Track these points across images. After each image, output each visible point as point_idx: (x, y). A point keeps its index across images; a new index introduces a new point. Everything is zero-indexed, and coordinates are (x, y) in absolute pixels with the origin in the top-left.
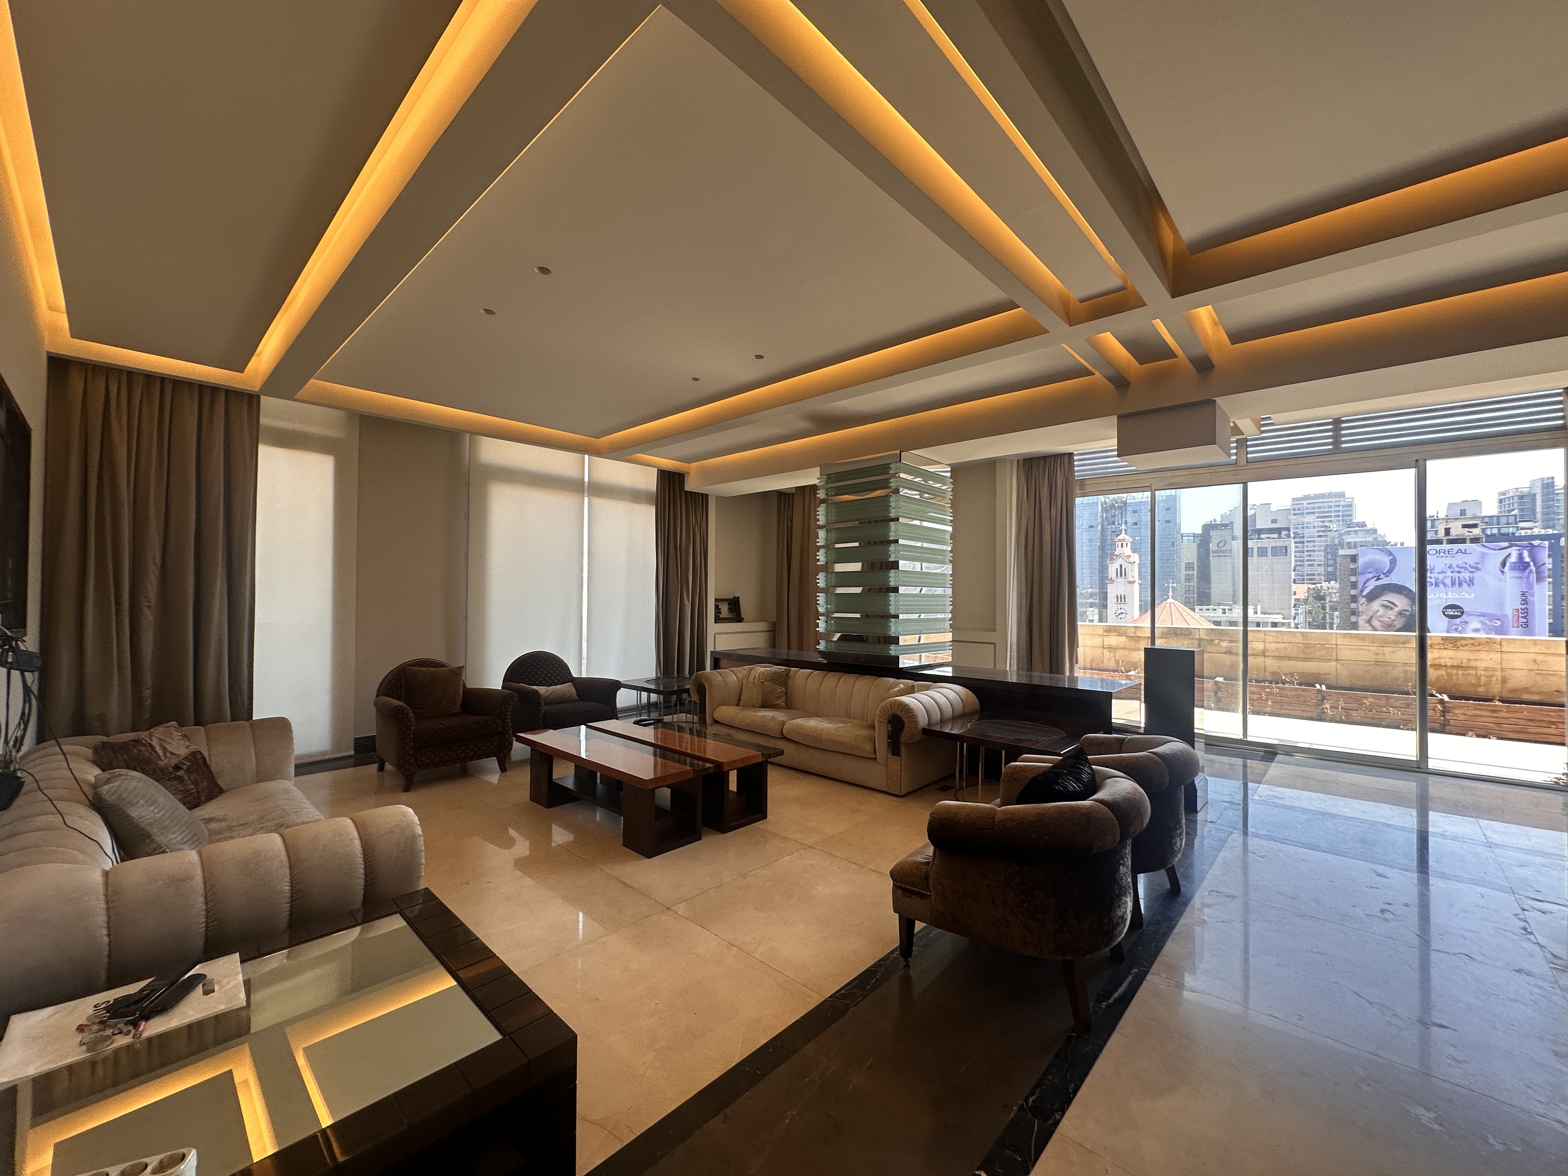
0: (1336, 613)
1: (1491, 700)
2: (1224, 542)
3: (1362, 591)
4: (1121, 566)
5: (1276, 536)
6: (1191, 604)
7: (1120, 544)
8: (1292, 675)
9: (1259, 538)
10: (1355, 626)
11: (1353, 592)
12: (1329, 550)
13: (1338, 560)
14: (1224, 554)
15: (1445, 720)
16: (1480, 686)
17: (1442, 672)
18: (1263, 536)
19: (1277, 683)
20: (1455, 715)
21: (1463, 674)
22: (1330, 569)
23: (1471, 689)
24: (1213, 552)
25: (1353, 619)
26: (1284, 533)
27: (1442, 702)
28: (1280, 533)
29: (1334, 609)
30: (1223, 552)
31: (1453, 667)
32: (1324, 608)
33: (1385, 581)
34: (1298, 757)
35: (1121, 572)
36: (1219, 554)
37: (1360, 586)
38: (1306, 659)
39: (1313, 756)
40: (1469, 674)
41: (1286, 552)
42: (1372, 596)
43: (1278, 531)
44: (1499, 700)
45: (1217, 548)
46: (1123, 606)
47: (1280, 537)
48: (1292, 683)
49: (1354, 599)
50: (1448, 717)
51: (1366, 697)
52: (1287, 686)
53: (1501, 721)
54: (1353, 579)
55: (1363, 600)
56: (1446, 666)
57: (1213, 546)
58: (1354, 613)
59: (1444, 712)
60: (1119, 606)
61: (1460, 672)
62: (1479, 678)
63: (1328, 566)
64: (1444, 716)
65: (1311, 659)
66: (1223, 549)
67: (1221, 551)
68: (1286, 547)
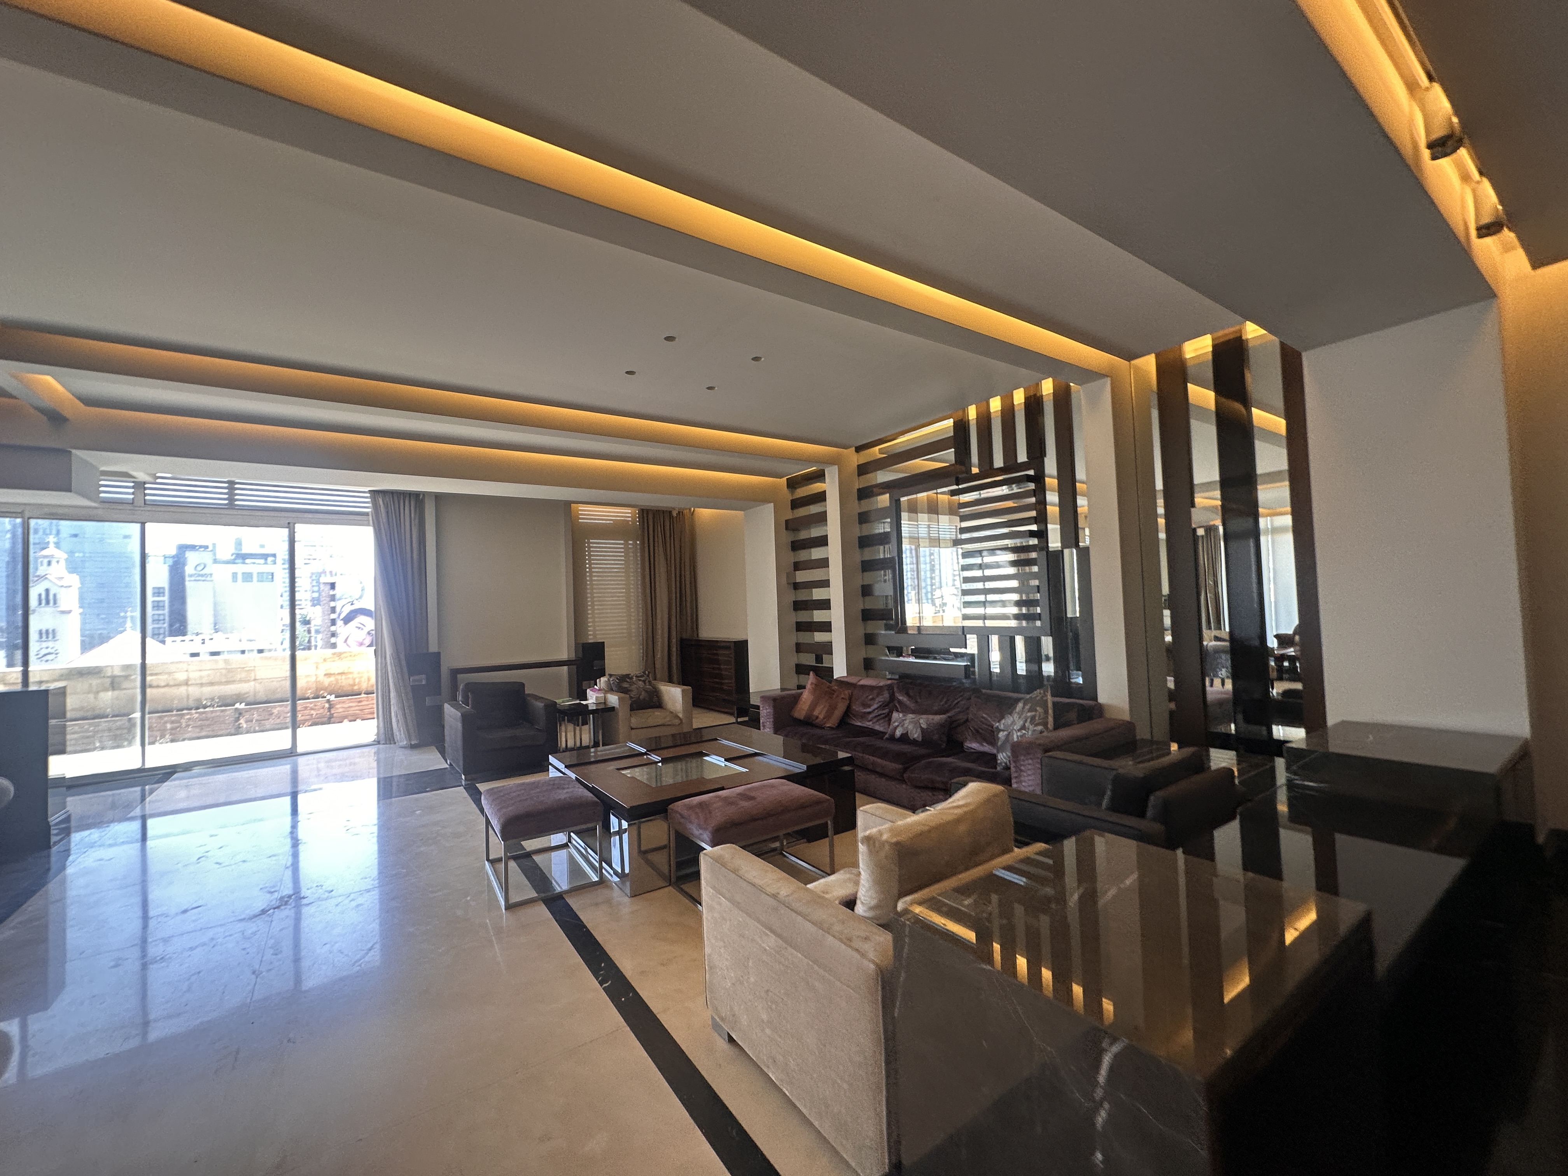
0: (320, 636)
1: (360, 694)
2: (203, 567)
3: (339, 615)
4: (47, 591)
5: (262, 561)
6: (161, 637)
7: (46, 561)
8: (213, 699)
9: (244, 563)
10: (334, 646)
11: (333, 616)
12: (314, 577)
13: (322, 586)
14: (203, 578)
15: (330, 714)
16: (355, 685)
17: (332, 679)
18: (247, 561)
19: (197, 708)
20: (337, 708)
21: (346, 679)
22: (316, 595)
23: (349, 688)
24: (191, 576)
25: (333, 640)
26: (270, 559)
27: (328, 701)
28: (266, 559)
29: (317, 632)
30: (202, 576)
31: (339, 674)
32: (309, 632)
33: (357, 606)
34: (196, 770)
35: (48, 599)
36: (197, 578)
37: (338, 610)
38: (228, 682)
39: (209, 766)
40: (349, 678)
41: (273, 578)
42: (347, 620)
43: (265, 557)
44: (365, 693)
45: (194, 572)
46: (50, 644)
47: (266, 563)
48: (212, 706)
49: (333, 622)
50: (332, 712)
51: (275, 707)
52: (207, 709)
53: (364, 707)
54: (332, 604)
55: (340, 623)
56: (334, 674)
57: (189, 570)
58: (333, 635)
59: (330, 709)
60: (44, 645)
61: (344, 677)
62: (354, 679)
63: (313, 592)
64: (330, 711)
65: (233, 682)
66: (202, 572)
67: (199, 575)
68: (273, 573)
